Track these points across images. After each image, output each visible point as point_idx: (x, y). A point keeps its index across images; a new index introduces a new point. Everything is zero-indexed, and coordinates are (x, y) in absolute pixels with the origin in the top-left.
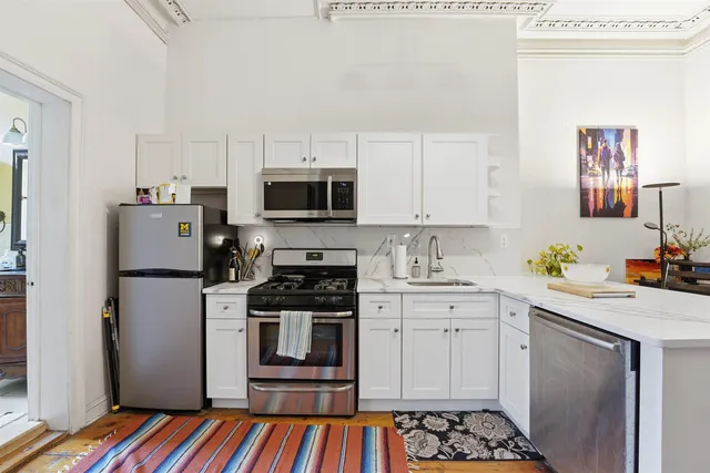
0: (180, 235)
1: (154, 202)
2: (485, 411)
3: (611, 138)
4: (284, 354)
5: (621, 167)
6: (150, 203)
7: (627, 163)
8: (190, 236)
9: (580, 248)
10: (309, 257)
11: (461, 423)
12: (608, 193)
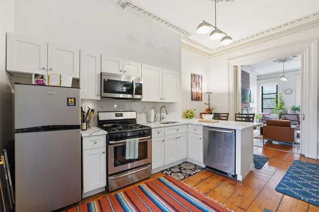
0: (68, 105)
1: (47, 84)
2: (184, 162)
3: (197, 77)
4: (129, 158)
5: (199, 87)
6: (44, 85)
7: (200, 85)
8: (75, 105)
9: (195, 110)
10: (117, 115)
11: (181, 168)
12: (197, 93)
